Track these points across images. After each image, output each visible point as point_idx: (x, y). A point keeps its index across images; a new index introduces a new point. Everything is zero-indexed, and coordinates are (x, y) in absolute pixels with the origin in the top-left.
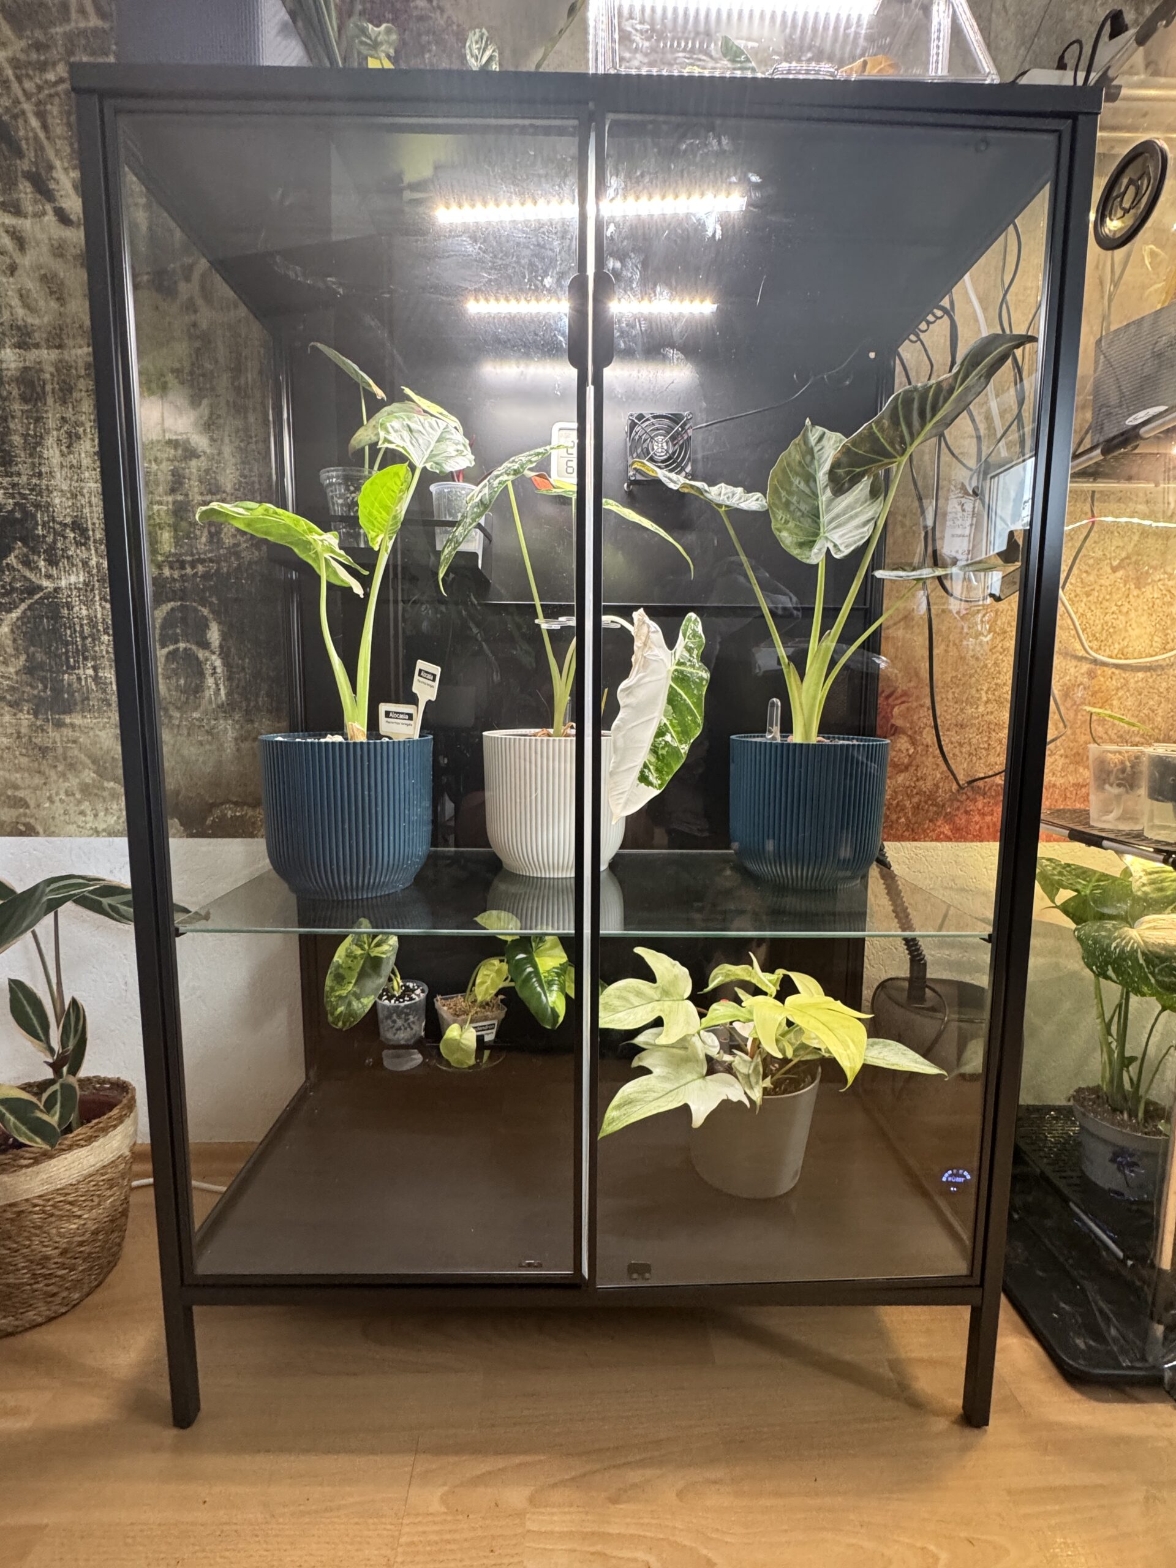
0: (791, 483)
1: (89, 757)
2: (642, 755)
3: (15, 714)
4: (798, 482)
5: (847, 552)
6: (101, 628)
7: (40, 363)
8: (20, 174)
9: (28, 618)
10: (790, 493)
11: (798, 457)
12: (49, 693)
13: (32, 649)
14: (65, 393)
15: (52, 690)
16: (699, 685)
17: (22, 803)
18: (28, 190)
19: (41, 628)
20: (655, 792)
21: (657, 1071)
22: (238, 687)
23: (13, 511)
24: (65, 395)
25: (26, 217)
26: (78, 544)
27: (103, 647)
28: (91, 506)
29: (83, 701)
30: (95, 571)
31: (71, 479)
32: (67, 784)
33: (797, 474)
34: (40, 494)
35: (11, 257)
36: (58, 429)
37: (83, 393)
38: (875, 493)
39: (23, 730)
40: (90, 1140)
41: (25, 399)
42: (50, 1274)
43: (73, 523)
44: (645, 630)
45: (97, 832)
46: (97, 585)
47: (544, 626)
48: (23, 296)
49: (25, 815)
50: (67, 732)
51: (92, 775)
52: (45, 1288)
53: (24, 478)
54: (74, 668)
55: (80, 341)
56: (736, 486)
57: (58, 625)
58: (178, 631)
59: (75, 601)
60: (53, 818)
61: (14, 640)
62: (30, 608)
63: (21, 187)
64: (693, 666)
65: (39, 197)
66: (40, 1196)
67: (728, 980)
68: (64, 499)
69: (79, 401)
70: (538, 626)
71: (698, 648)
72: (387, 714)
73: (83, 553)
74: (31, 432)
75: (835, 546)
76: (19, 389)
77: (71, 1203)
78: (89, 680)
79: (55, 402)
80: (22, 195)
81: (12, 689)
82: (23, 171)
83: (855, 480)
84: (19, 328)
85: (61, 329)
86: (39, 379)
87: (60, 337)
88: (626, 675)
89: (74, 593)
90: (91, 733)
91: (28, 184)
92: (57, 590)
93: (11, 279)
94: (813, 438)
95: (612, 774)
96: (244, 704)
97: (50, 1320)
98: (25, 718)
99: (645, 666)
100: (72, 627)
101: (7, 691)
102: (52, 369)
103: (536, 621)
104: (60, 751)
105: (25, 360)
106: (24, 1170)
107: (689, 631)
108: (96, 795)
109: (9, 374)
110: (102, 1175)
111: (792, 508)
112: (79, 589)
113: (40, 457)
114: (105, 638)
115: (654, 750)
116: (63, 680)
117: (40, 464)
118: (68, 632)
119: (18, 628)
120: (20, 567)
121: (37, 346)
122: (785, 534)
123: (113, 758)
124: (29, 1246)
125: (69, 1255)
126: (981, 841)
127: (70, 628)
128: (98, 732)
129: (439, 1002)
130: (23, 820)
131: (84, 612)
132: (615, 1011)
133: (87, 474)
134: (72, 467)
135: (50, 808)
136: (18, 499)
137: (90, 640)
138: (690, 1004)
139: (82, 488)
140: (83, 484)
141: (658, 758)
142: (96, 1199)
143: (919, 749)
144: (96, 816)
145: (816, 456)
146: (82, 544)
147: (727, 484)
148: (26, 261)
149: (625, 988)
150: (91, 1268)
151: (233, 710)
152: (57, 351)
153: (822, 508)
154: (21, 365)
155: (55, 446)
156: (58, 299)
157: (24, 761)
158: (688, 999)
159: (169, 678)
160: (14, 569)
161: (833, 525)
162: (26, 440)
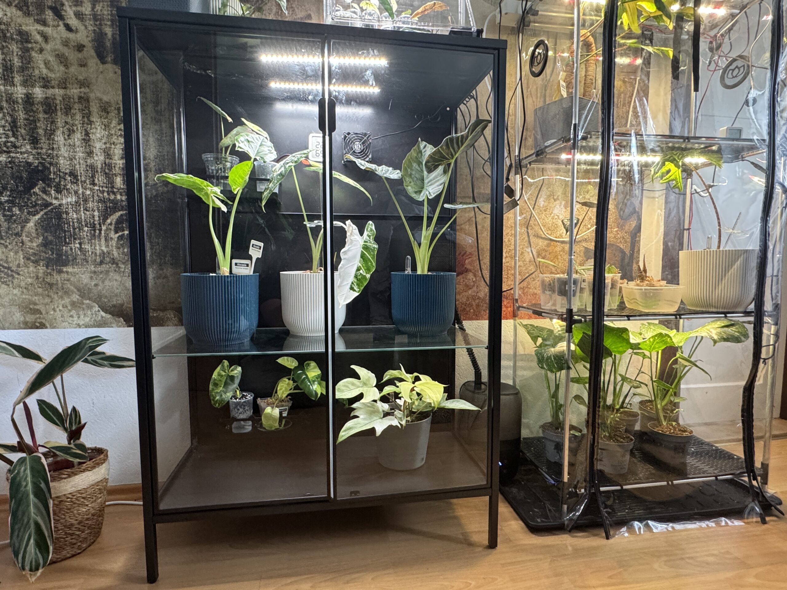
0: (412, 166)
1: (76, 288)
2: (352, 279)
3: (36, 267)
4: (415, 165)
5: (433, 196)
6: (83, 224)
7: (54, 95)
8: (46, 6)
9: (45, 218)
10: (411, 170)
11: (415, 155)
12: (55, 256)
13: (46, 234)
14: (68, 110)
15: (57, 254)
16: (373, 251)
17: (39, 312)
18: (51, 14)
19: (51, 224)
20: (357, 294)
21: (361, 417)
22: (155, 253)
23: (38, 166)
24: (67, 111)
25: (49, 26)
26: (72, 183)
27: (85, 233)
28: (80, 164)
29: (73, 260)
30: (81, 196)
31: (69, 151)
32: (63, 302)
33: (415, 162)
34: (53, 158)
35: (40, 45)
36: (63, 127)
37: (77, 111)
38: (445, 172)
39: (40, 275)
40: (93, 467)
41: (45, 112)
42: (73, 533)
43: (70, 172)
44: (351, 228)
45: (79, 326)
46: (82, 203)
47: (308, 225)
48: (47, 64)
49: (40, 318)
50: (65, 276)
51: (77, 297)
52: (71, 541)
53: (44, 150)
54: (69, 244)
55: (76, 86)
56: (389, 167)
57: (60, 223)
58: (124, 225)
59: (70, 211)
60: (55, 319)
61: (37, 230)
62: (46, 214)
63: (47, 13)
64: (371, 243)
65: (56, 18)
66: (70, 493)
67: (391, 377)
68: (65, 161)
69: (74, 114)
70: (305, 225)
71: (373, 235)
72: (236, 264)
73: (75, 187)
74: (49, 128)
75: (430, 193)
76: (43, 107)
77: (83, 498)
78: (77, 249)
79: (62, 114)
80: (47, 17)
81: (35, 254)
82: (48, 6)
83: (436, 167)
84: (43, 78)
85: (66, 80)
86: (53, 103)
87: (65, 83)
88: (344, 247)
89: (70, 206)
90: (77, 276)
91: (50, 12)
92: (60, 205)
93: (40, 56)
94: (422, 146)
95: (339, 287)
96: (159, 261)
97: (73, 556)
98: (41, 269)
99: (351, 243)
100: (68, 223)
101: (31, 255)
102: (61, 98)
103: (304, 223)
104: (60, 285)
105: (46, 94)
106: (64, 480)
107: (369, 229)
108: (79, 307)
109: (38, 100)
110: (97, 486)
111: (413, 176)
112: (72, 205)
113: (53, 140)
114: (86, 229)
115: (356, 277)
116: (63, 249)
117: (53, 144)
118: (66, 226)
119: (39, 223)
120: (41, 193)
121: (53, 87)
122: (409, 188)
123: (89, 288)
124: (64, 519)
125: (82, 524)
126: (507, 319)
127: (67, 224)
128: (81, 275)
129: (259, 400)
130: (39, 320)
131: (75, 216)
132: (342, 391)
133: (78, 149)
134: (70, 145)
135: (54, 314)
136: (41, 160)
137: (77, 229)
138: (376, 389)
139: (75, 156)
140: (75, 154)
141: (357, 280)
142: (94, 498)
143: (478, 278)
144: (79, 317)
145: (423, 154)
146: (74, 183)
147: (386, 165)
148: (48, 47)
149: (347, 382)
150: (91, 533)
151: (153, 264)
152: (63, 90)
153: (425, 177)
154: (44, 96)
155: (61, 135)
156: (64, 66)
157: (40, 290)
158: (375, 386)
159: (119, 248)
160: (37, 195)
161: (429, 184)
162: (45, 132)
